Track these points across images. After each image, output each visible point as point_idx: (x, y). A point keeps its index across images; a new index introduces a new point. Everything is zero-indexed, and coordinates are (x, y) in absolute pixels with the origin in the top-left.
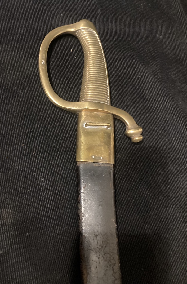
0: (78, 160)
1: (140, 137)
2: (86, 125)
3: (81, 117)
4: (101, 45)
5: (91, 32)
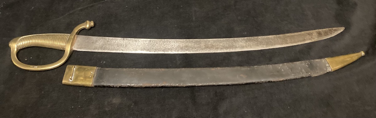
2: (71, 79)
4: (31, 35)
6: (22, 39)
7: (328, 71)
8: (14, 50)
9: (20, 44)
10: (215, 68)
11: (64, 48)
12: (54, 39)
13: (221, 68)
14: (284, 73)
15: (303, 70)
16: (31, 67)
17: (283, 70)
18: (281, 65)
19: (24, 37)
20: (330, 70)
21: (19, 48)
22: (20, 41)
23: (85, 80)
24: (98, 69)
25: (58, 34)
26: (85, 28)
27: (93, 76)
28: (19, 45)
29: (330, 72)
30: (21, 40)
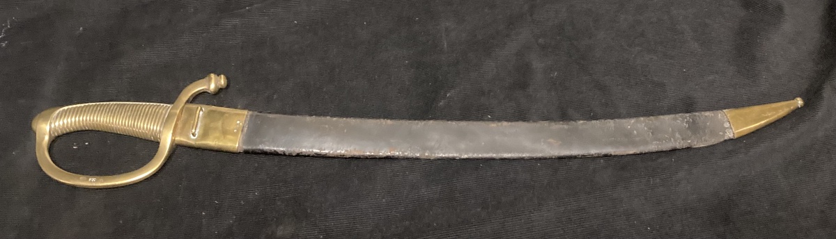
0: (235, 150)
1: (221, 78)
2: (194, 135)
3: (181, 141)
4: (83, 105)
5: (58, 114)
6: (62, 114)
7: (726, 138)
8: (44, 138)
9: (57, 124)
10: (496, 122)
11: (157, 137)
12: (137, 115)
13: (510, 123)
14: (637, 139)
15: (677, 135)
16: (81, 178)
17: (635, 132)
18: (633, 121)
19: (66, 108)
20: (731, 136)
21: (54, 133)
22: (57, 118)
23: (224, 137)
24: (251, 116)
25: (144, 103)
26: (205, 90)
27: (241, 129)
28: (55, 126)
29: (731, 140)
30: (60, 116)
